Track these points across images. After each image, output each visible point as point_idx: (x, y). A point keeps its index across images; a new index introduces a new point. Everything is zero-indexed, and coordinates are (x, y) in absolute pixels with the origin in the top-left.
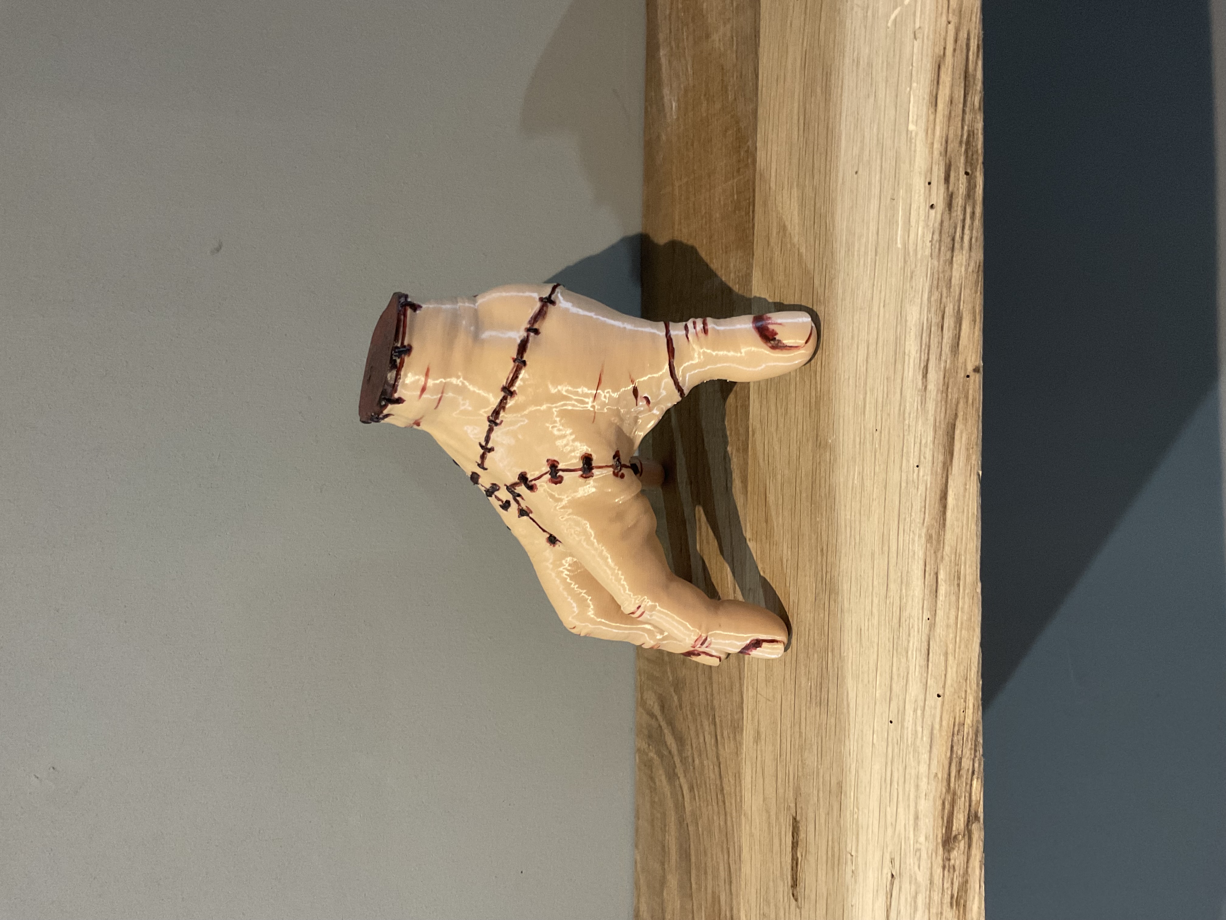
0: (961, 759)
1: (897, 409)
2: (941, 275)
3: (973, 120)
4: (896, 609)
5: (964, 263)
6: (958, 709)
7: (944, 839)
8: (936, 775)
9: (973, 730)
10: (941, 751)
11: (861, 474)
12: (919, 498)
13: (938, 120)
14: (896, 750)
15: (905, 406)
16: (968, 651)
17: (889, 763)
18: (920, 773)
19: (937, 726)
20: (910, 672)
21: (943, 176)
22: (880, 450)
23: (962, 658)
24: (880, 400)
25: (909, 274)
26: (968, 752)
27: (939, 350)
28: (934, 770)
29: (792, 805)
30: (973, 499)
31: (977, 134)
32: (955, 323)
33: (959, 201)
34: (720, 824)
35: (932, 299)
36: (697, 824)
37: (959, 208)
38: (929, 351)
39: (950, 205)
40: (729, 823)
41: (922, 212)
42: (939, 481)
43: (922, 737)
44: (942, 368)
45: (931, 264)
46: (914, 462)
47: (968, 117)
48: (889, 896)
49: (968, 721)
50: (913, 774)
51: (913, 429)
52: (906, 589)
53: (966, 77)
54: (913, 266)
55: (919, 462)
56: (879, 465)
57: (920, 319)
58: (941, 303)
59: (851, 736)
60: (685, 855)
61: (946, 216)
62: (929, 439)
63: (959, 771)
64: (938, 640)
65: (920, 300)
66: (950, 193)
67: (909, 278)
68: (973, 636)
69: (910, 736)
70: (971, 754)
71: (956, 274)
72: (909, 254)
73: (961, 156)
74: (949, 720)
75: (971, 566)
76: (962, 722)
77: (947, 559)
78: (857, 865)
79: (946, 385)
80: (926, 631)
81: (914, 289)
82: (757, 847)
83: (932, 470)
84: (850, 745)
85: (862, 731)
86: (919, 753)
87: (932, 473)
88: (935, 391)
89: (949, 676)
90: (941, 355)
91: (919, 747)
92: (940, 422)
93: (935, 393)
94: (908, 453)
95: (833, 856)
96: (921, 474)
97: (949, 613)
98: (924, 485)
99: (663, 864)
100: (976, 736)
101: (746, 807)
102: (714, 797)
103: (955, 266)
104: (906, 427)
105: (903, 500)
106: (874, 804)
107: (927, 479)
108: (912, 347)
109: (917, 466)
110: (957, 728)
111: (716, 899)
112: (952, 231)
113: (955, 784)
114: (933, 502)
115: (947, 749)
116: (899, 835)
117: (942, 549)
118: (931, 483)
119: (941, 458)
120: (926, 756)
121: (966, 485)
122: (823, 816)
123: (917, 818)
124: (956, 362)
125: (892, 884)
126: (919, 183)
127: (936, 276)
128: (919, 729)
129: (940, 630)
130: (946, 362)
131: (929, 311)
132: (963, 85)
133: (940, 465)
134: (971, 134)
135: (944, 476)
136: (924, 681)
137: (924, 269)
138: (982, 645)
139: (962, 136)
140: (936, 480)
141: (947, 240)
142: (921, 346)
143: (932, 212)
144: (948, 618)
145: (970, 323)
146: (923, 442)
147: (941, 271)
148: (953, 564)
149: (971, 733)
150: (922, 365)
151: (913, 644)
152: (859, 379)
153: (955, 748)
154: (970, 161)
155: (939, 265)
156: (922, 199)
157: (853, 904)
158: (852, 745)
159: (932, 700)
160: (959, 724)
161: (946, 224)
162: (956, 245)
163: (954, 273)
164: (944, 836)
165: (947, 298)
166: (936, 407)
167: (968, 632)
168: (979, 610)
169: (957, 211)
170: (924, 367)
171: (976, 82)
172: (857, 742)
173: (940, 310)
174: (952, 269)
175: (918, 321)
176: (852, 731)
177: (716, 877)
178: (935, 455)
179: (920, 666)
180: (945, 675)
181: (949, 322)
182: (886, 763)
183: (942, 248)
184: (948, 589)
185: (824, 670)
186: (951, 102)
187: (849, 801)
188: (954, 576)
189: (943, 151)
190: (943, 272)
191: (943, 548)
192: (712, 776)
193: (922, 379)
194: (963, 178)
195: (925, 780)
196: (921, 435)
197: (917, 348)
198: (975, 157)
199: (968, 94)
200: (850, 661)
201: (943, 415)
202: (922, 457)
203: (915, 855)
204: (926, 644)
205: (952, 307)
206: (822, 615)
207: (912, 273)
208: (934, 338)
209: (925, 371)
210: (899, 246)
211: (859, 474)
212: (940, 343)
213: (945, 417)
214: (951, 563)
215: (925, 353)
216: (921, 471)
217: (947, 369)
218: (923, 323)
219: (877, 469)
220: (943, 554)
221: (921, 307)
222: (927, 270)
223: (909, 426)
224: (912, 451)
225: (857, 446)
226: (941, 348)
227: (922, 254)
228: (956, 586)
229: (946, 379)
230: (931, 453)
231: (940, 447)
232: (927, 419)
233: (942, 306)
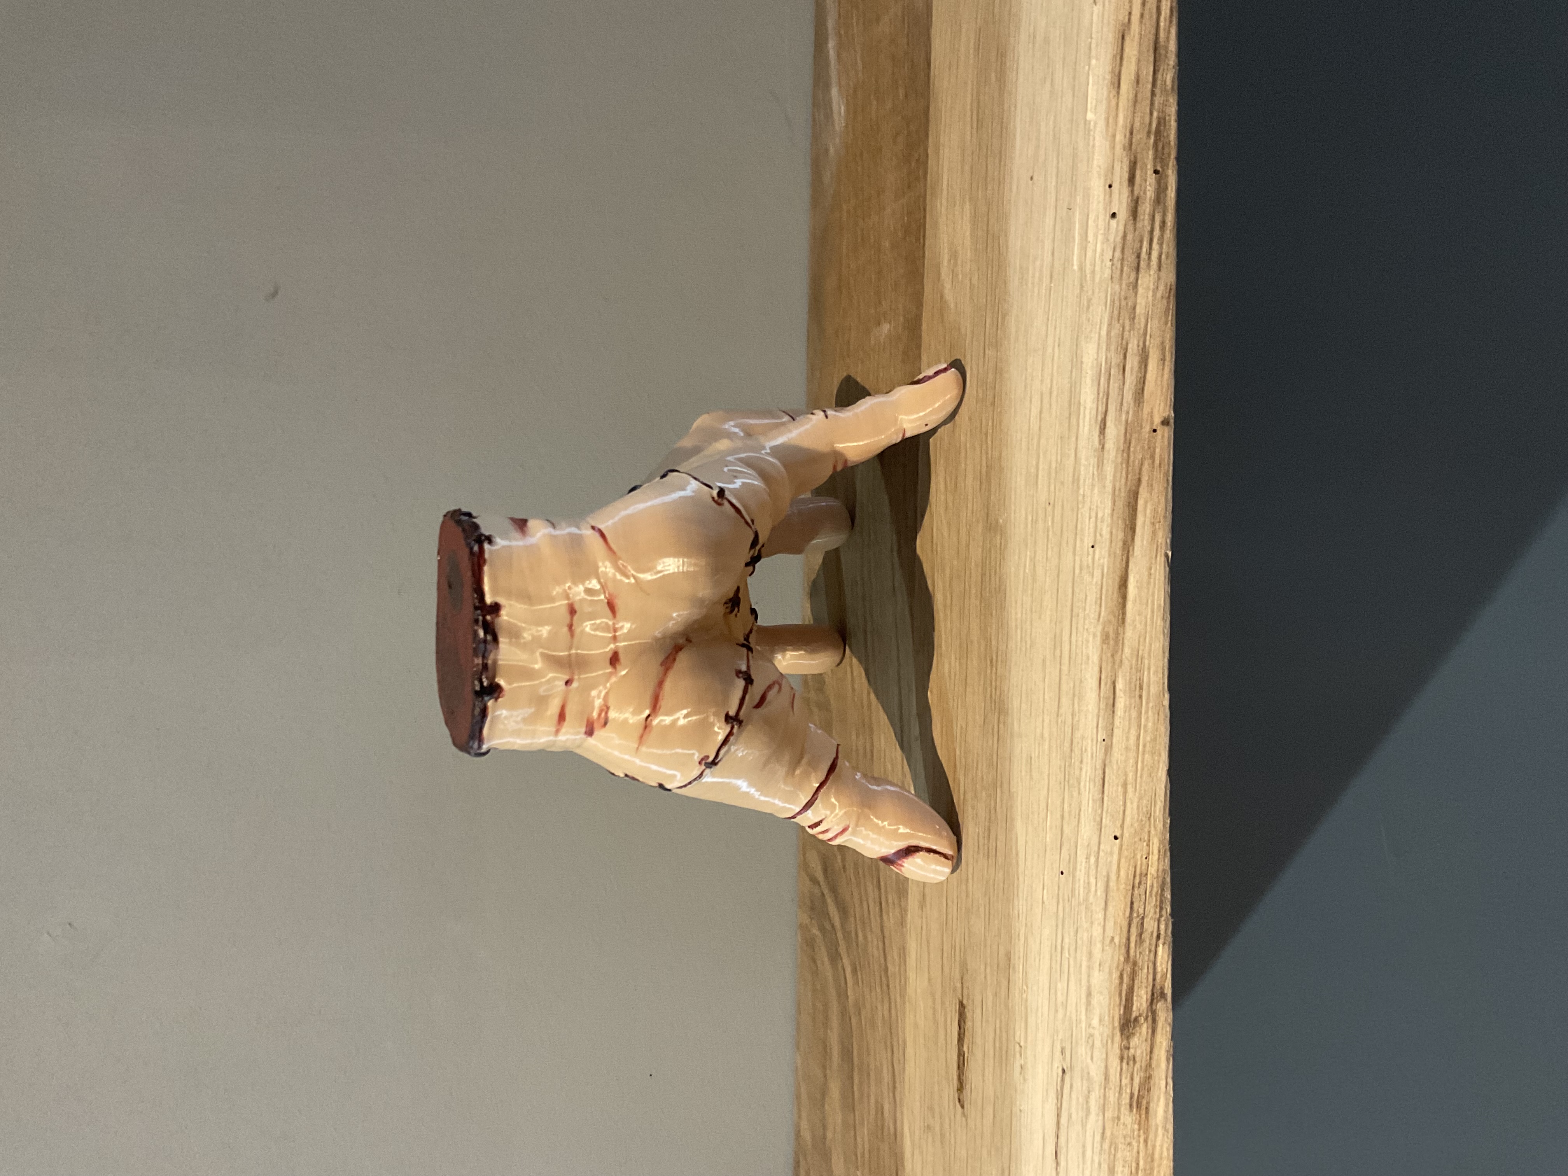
0: (1143, 918)
1: (1071, 475)
2: (1123, 303)
3: (1165, 104)
4: (1068, 730)
5: (1152, 286)
6: (1139, 857)
7: (1122, 1021)
8: (1113, 938)
9: (1157, 882)
10: (1119, 906)
11: (1033, 559)
12: (1094, 587)
13: (1121, 104)
14: (1067, 910)
15: (1080, 471)
16: (1152, 781)
17: (1060, 926)
18: (1093, 938)
19: (1113, 877)
20: (1083, 809)
21: (1126, 176)
22: (1053, 528)
23: (1145, 791)
24: (1054, 465)
25: (1085, 303)
26: (1152, 911)
27: (1120, 397)
28: (1110, 933)
29: (959, 985)
30: (1159, 587)
31: (1170, 121)
33: (1146, 207)
34: (883, 1015)
35: (1112, 334)
36: (860, 1014)
37: (1147, 217)
38: (1107, 399)
39: (1134, 213)
40: (893, 1012)
41: (1101, 223)
42: (1118, 566)
43: (1096, 890)
44: (1124, 423)
45: (1112, 288)
46: (1089, 542)
47: (1158, 100)
48: (1060, 1097)
49: (1152, 870)
50: (1085, 938)
51: (1088, 500)
52: (1078, 703)
53: (1156, 50)
54: (1090, 292)
55: (1095, 541)
56: (1052, 548)
57: (1097, 360)
58: (1122, 339)
59: (1020, 894)
60: (847, 1054)
61: (1130, 228)
62: (1106, 511)
63: (1140, 935)
64: (1115, 767)
65: (1097, 335)
66: (1135, 198)
67: (1085, 309)
68: (1159, 762)
69: (1082, 890)
70: (1155, 913)
71: (1141, 302)
72: (1086, 276)
73: (1149, 150)
74: (1129, 869)
75: (1156, 672)
76: (1144, 872)
77: (1126, 663)
78: (1026, 1058)
79: (1128, 443)
80: (1101, 755)
81: (1091, 322)
82: (922, 1041)
83: (1110, 551)
84: (1018, 905)
85: (1032, 887)
86: (1092, 912)
87: (1109, 554)
88: (1115, 450)
89: (1128, 812)
90: (1122, 404)
91: (1091, 904)
92: (1120, 490)
93: (1114, 454)
94: (1082, 530)
95: (1001, 1049)
96: (1097, 556)
97: (1129, 732)
98: (1100, 570)
99: (824, 1067)
100: (1163, 890)
101: (910, 991)
102: (878, 979)
103: (1141, 290)
104: (1080, 498)
105: (1077, 590)
106: (1044, 980)
107: (1103, 563)
108: (1088, 397)
109: (1093, 547)
110: (1138, 880)
111: (880, 1110)
112: (1137, 245)
113: (1135, 952)
114: (1110, 594)
115: (1126, 905)
116: (1070, 1017)
117: (1121, 653)
118: (1108, 568)
119: (1121, 535)
120: (1101, 916)
121: (1150, 569)
122: (990, 997)
123: (1089, 994)
124: (1140, 412)
125: (1063, 1080)
126: (1097, 186)
127: (1117, 304)
128: (1093, 881)
129: (1117, 754)
130: (1128, 413)
131: (1108, 350)
132: (1152, 59)
133: (1120, 544)
134: (1162, 121)
135: (1124, 558)
136: (1098, 819)
137: (1103, 295)
138: (1170, 772)
139: (1150, 124)
140: (1114, 564)
141: (1131, 258)
142: (1098, 394)
143: (1114, 222)
144: (1128, 739)
145: (1158, 363)
146: (1100, 515)
147: (1123, 298)
148: (1134, 670)
149: (1155, 885)
150: (1099, 419)
151: (1086, 772)
152: (1032, 440)
153: (1135, 906)
154: (1160, 156)
155: (1121, 290)
156: (1101, 206)
157: (1022, 1108)
158: (1020, 905)
159: (1109, 844)
160: (1141, 874)
161: (1130, 237)
162: (1142, 263)
163: (1139, 300)
164: (1122, 1017)
165: (1130, 332)
166: (1115, 472)
167: (1152, 756)
168: (1166, 728)
169: (1143, 220)
170: (1101, 421)
171: (1168, 55)
172: (1026, 900)
173: (1121, 348)
174: (1136, 294)
175: (1095, 362)
176: (1021, 886)
177: (879, 1081)
178: (1114, 531)
179: (1093, 800)
180: (1124, 811)
181: (1132, 362)
182: (1057, 926)
183: (1125, 268)
184: (1128, 703)
185: (993, 812)
186: (1138, 82)
187: (1018, 977)
188: (1136, 686)
189: (1127, 144)
190: (1126, 298)
191: (1122, 650)
192: (876, 953)
193: (1099, 436)
194: (1151, 178)
195: (1099, 945)
196: (1097, 507)
197: (1093, 397)
198: (1166, 151)
199: (1158, 71)
200: (1019, 798)
201: (1123, 481)
202: (1098, 535)
203: (1088, 1042)
204: (1101, 772)
205: (1135, 343)
206: (990, 742)
207: (1089, 301)
208: (1114, 383)
209: (1102, 425)
210: (1076, 267)
211: (1031, 560)
212: (1122, 389)
213: (1126, 483)
214: (1131, 668)
215: (1102, 403)
216: (1097, 552)
217: (1129, 422)
218: (1101, 365)
219: (1050, 553)
220: (1122, 657)
221: (1099, 345)
222: (1106, 297)
223: (1084, 496)
224: (1087, 528)
225: (1029, 526)
226: (1123, 395)
227: (1100, 277)
228: (1137, 698)
229: (1128, 434)
230: (1109, 529)
231: (1120, 522)
232: (1104, 487)
233: (1124, 343)
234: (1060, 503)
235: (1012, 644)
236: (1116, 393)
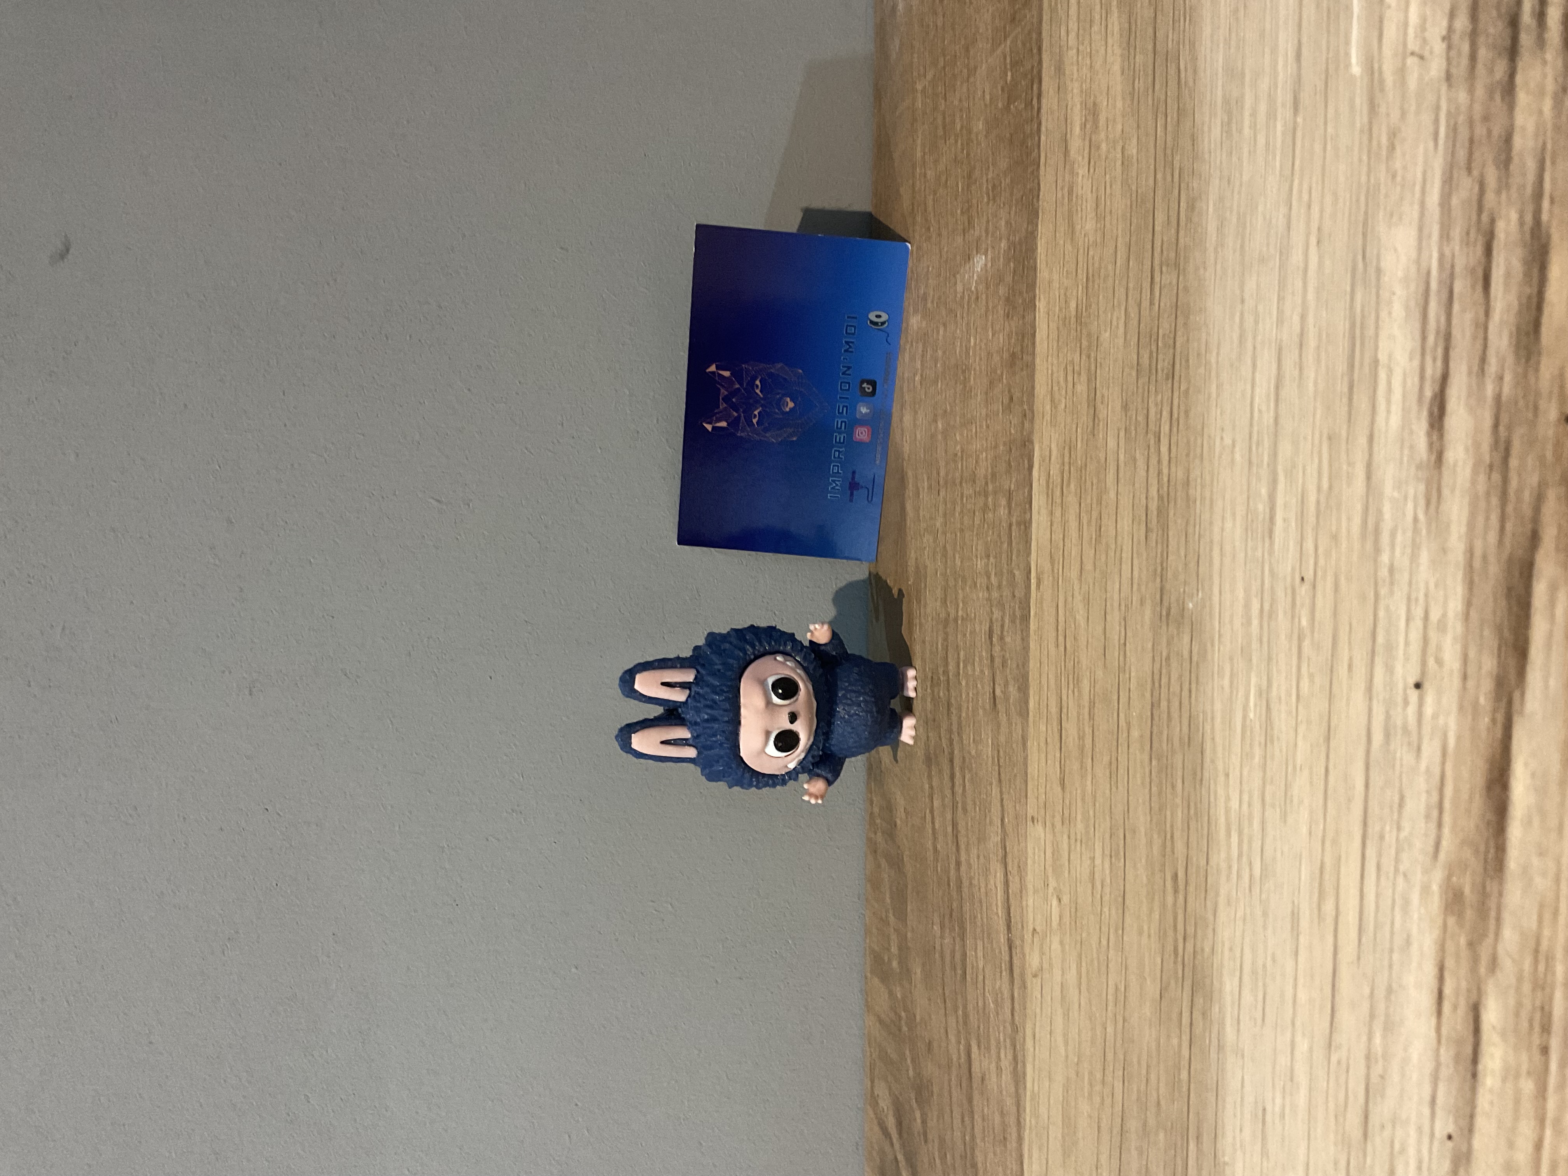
1: (1357, 520)
11: (1265, 694)
12: (1423, 777)
15: (1380, 512)
22: (1313, 632)
24: (1312, 498)
25: (1384, 140)
27: (1480, 344)
32: (1527, 264)
35: (1455, 201)
38: (1447, 347)
42: (1484, 734)
44: (1491, 402)
46: (1405, 672)
51: (1403, 578)
55: (1423, 673)
56: (1311, 676)
57: (1418, 261)
58: (1481, 209)
62: (1451, 606)
67: (1384, 153)
77: (1507, 964)
79: (1502, 450)
81: (1399, 179)
83: (1461, 700)
87: (1461, 708)
88: (1470, 468)
90: (1483, 360)
92: (1485, 559)
93: (1468, 475)
94: (1390, 648)
96: (1429, 710)
98: (1437, 744)
105: (1377, 781)
107: (1446, 724)
108: (1398, 342)
109: (1418, 686)
114: (1465, 796)
117: (1491, 936)
118: (1459, 738)
119: (1489, 664)
127: (1464, 134)
130: (1501, 378)
131: (1445, 236)
133: (1487, 685)
135: (1500, 717)
137: (1427, 118)
140: (1473, 729)
144: (1511, 1145)
146: (1435, 616)
148: (1527, 987)
152: (1258, 444)
166: (1472, 515)
173: (1479, 230)
175: (1413, 269)
178: (1472, 654)
193: (1429, 435)
196: (1426, 595)
202: (1431, 659)
205: (1514, 216)
207: (1393, 134)
208: (1463, 311)
209: (1436, 410)
210: (1356, 69)
211: (1260, 693)
212: (1482, 327)
213: (1501, 542)
214: (1520, 979)
215: (1434, 360)
216: (1429, 699)
217: (1504, 399)
218: (1429, 273)
219: (1305, 684)
220: (1495, 948)
221: (1420, 229)
222: (1437, 121)
223: (1391, 570)
224: (1401, 640)
225: (1255, 622)
226: (1486, 339)
227: (1421, 78)
228: (1536, 1052)
229: (1501, 428)
230: (1458, 647)
231: (1486, 632)
232: (1444, 550)
233: (1485, 218)
234: (1330, 579)
235: (1219, 858)
236: (1468, 334)
